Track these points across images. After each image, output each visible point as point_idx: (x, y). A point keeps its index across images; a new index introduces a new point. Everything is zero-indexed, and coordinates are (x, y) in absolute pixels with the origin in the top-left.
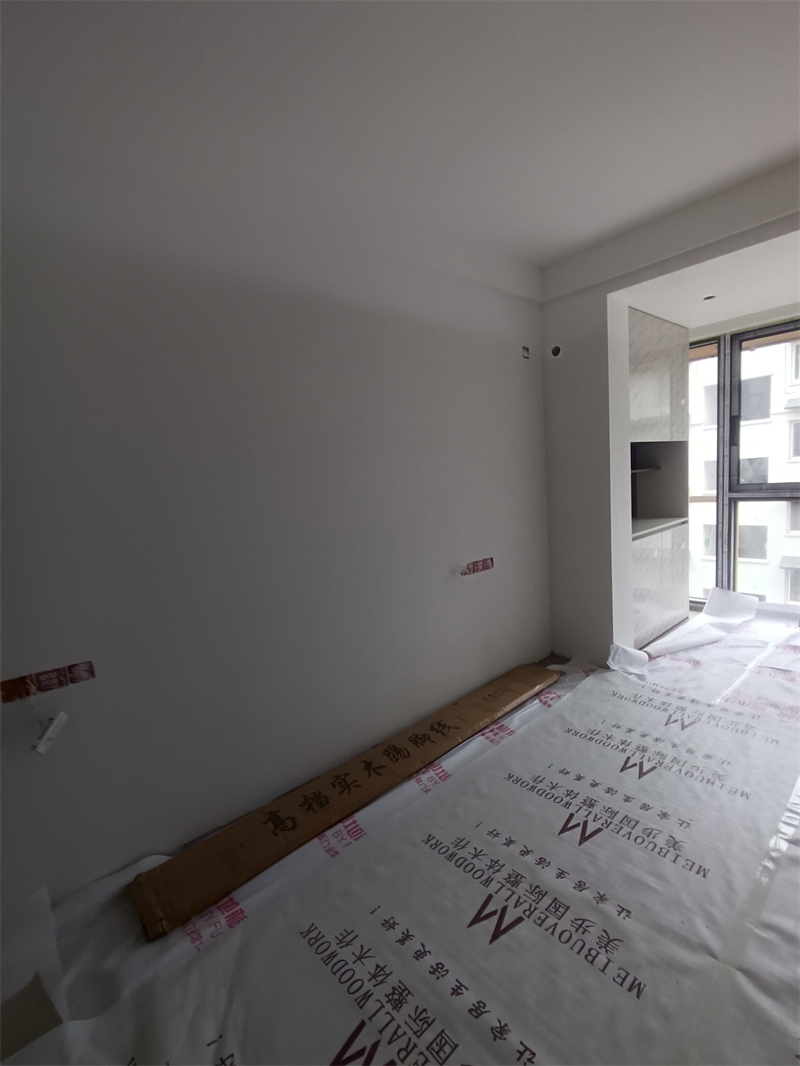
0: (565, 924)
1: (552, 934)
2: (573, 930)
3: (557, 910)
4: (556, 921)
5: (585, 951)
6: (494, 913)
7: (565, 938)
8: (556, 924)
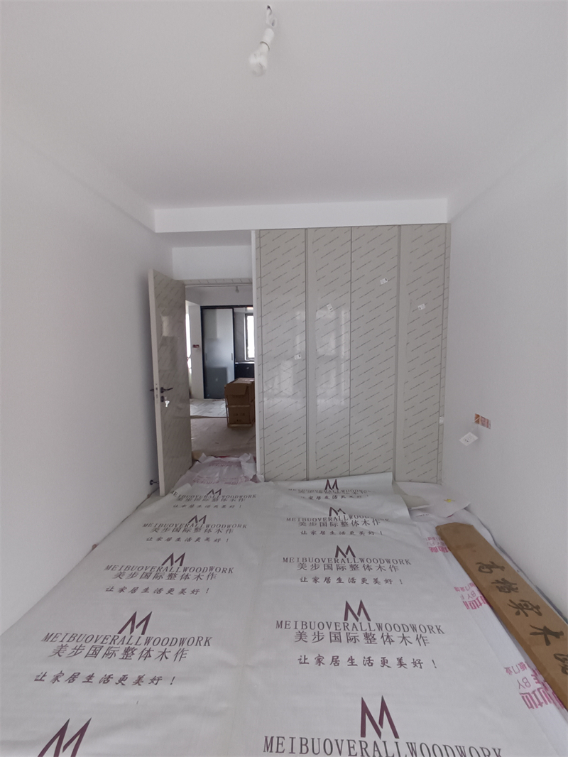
0: (326, 631)
1: (327, 623)
2: (321, 632)
3: (335, 637)
4: (331, 630)
5: (308, 625)
6: (359, 613)
7: (321, 625)
8: (329, 628)
